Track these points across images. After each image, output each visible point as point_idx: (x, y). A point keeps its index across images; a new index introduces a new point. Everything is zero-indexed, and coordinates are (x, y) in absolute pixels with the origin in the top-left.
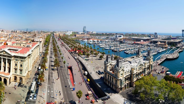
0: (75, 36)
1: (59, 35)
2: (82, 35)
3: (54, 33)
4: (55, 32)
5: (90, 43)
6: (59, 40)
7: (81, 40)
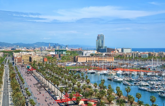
0: (75, 60)
1: (30, 58)
2: (94, 59)
3: (15, 55)
4: (18, 51)
5: (118, 80)
6: (29, 72)
7: (92, 71)
